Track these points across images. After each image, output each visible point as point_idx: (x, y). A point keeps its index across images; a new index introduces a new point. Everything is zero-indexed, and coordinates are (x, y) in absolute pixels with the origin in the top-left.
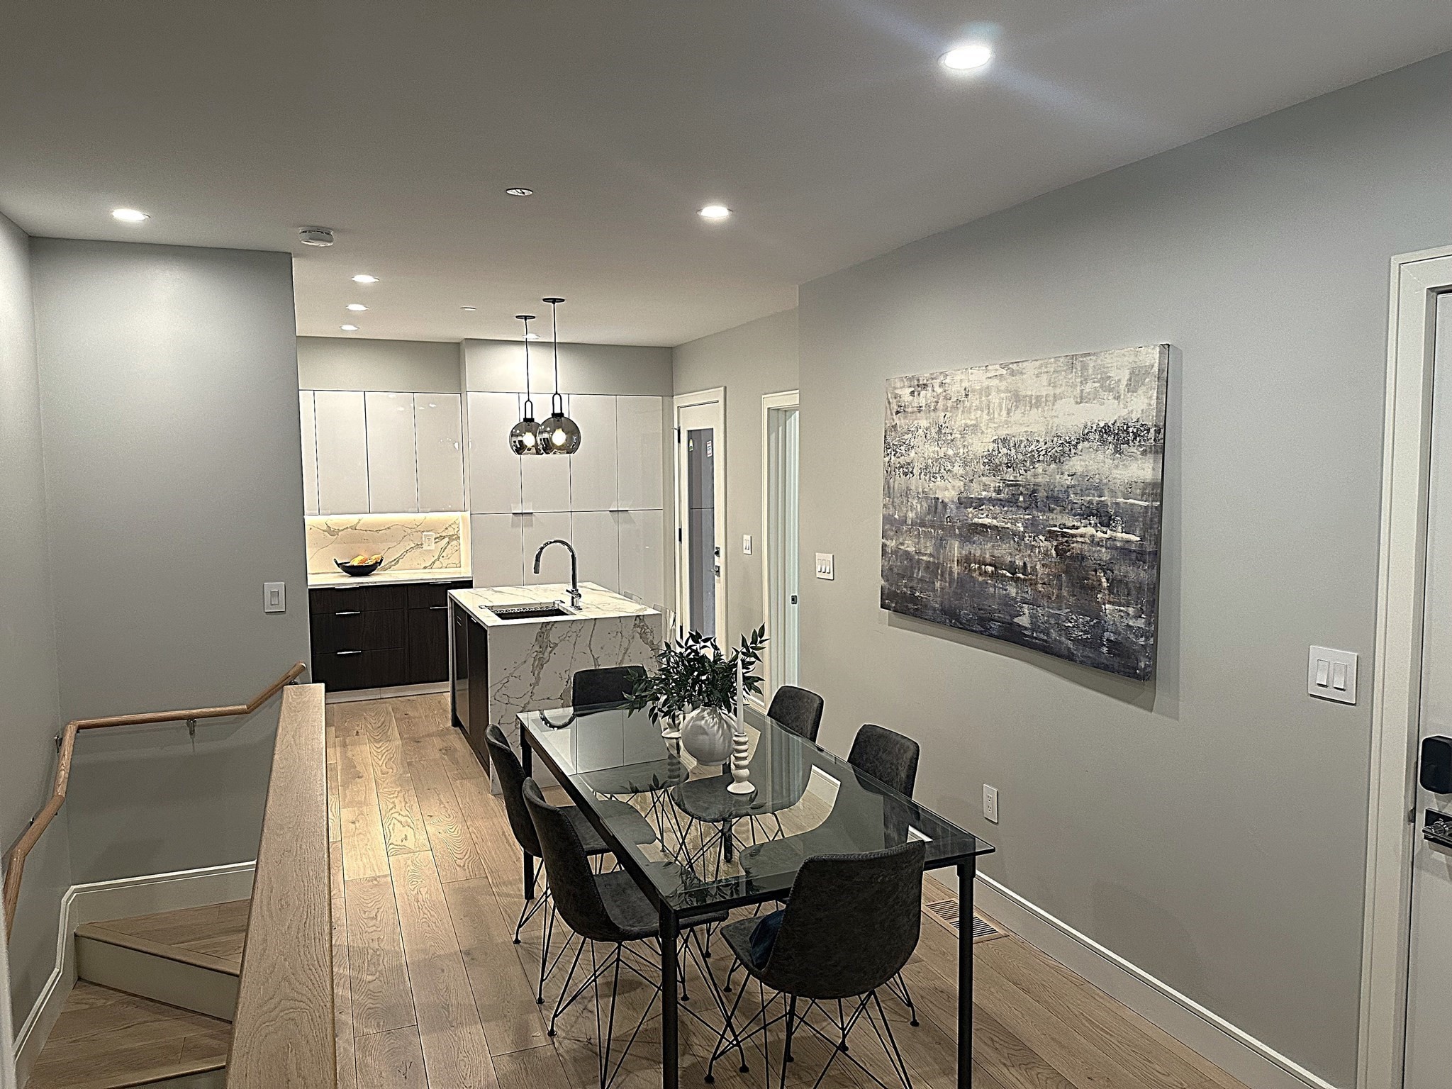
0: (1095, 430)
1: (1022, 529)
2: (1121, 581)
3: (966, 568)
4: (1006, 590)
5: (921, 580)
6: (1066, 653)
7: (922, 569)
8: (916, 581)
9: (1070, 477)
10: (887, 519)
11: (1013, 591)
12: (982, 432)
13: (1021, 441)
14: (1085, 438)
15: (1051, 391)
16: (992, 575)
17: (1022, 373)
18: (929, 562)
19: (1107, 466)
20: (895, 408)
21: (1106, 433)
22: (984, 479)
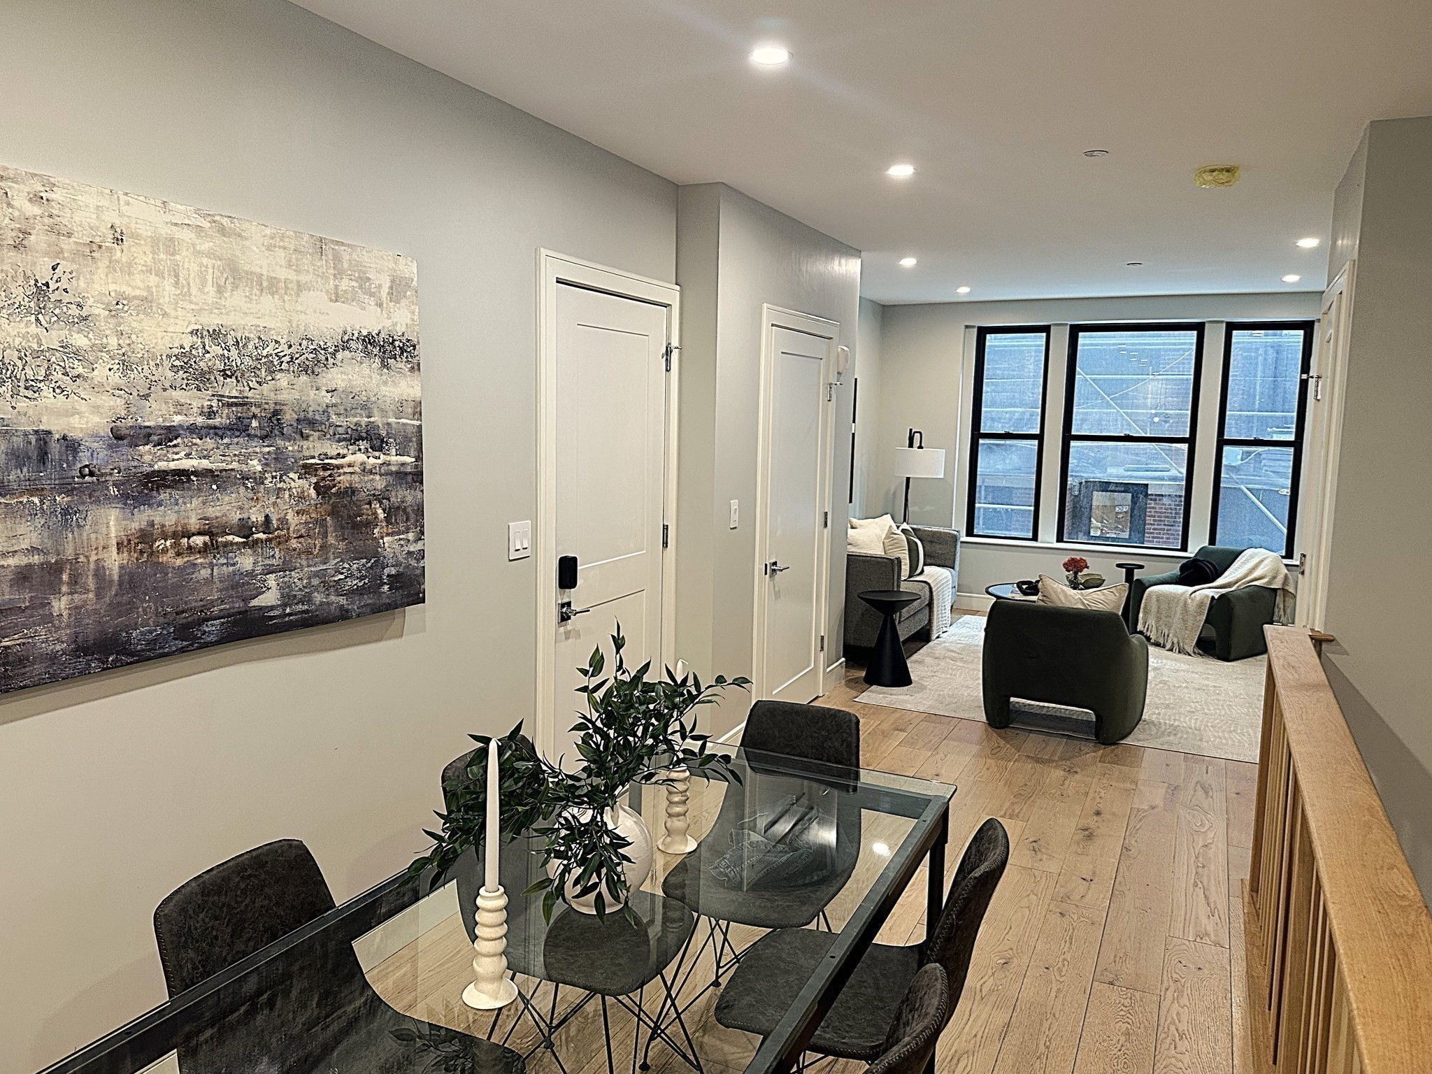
0: (358, 338)
1: (259, 468)
2: (398, 508)
3: (142, 552)
4: (234, 565)
6: (337, 613)
9: (330, 394)
11: (246, 561)
12: (165, 315)
13: (248, 339)
14: (345, 345)
15: (292, 276)
16: (205, 550)
17: (240, 235)
19: (374, 381)
21: (370, 343)
22: (177, 395)
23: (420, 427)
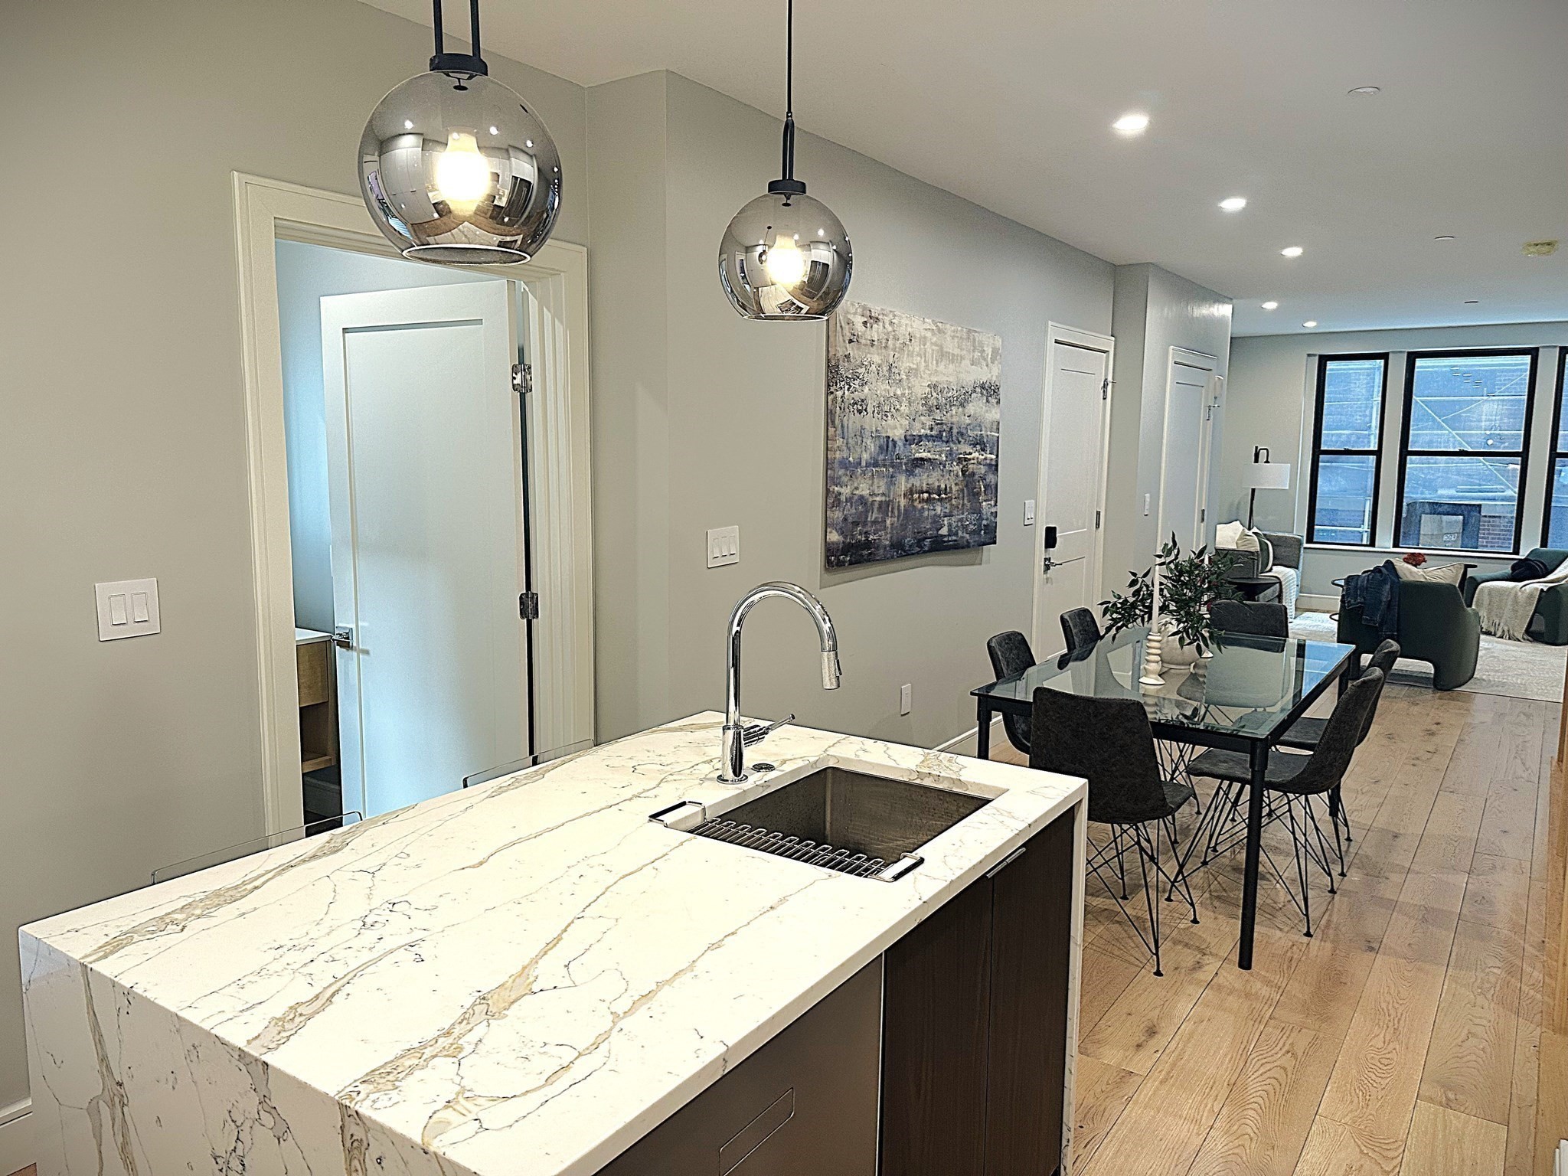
1: (944, 459)
2: (989, 485)
7: (875, 510)
8: (869, 525)
11: (939, 509)
12: (921, 377)
18: (882, 501)
20: (848, 336)
22: (922, 418)
23: (998, 437)
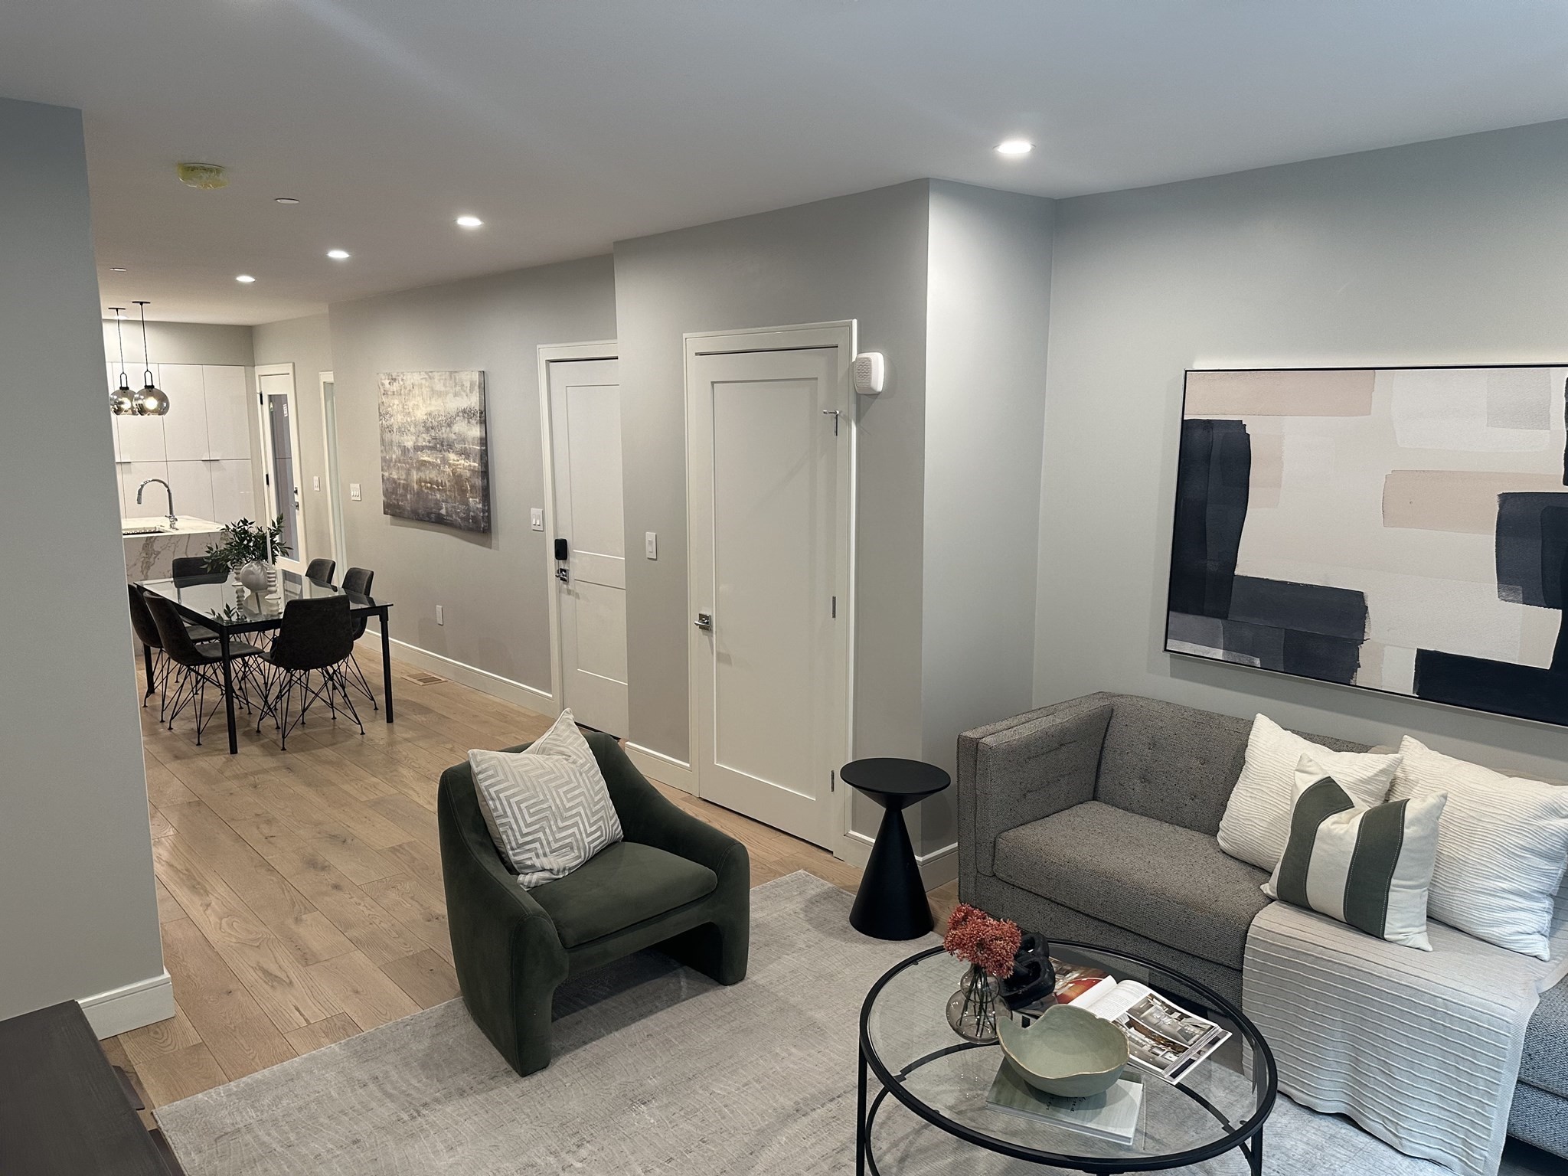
0: (461, 411)
1: (439, 462)
3: (419, 486)
4: (436, 496)
5: (401, 495)
7: (401, 488)
8: (398, 496)
9: (454, 434)
10: (384, 459)
13: (436, 415)
14: (458, 415)
15: (445, 389)
16: (430, 489)
17: (433, 378)
18: (404, 483)
19: (465, 429)
20: (383, 392)
21: (464, 413)
23: (484, 450)
